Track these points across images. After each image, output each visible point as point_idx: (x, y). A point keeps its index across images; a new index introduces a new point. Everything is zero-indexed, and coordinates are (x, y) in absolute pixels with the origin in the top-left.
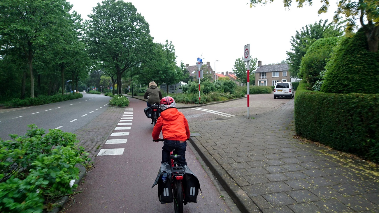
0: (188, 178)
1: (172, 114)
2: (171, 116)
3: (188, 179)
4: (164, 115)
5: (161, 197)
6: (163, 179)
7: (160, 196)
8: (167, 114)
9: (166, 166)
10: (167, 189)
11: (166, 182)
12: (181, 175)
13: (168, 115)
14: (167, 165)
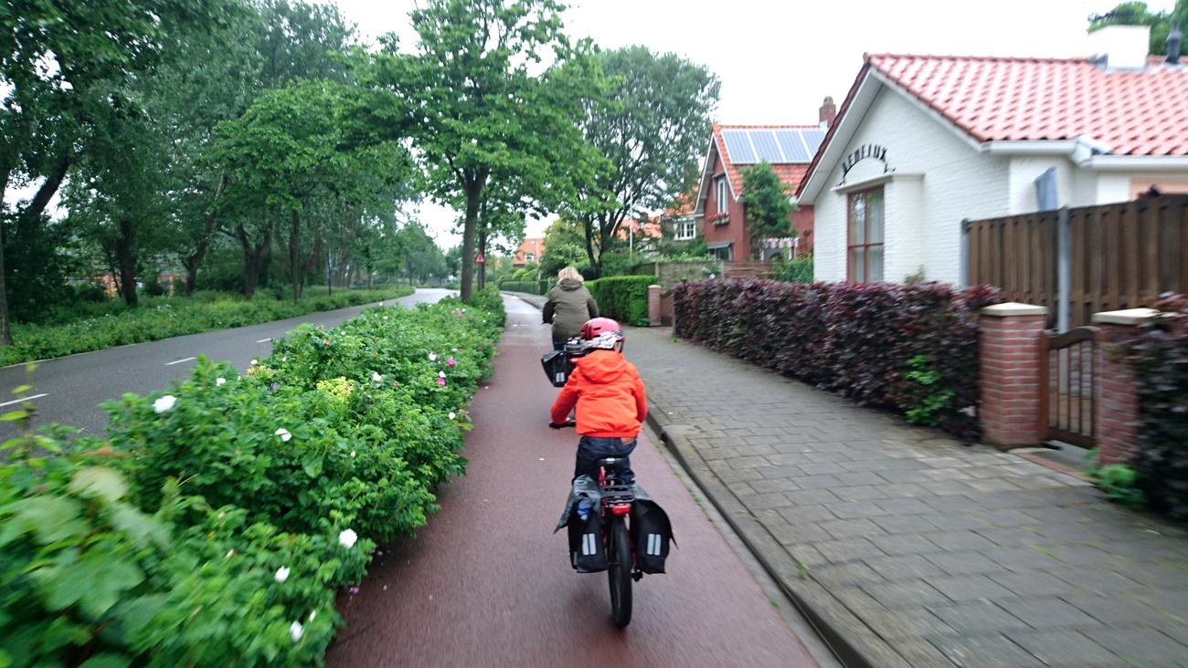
0: (642, 511)
1: (606, 365)
2: (602, 371)
3: (643, 513)
4: (585, 366)
5: (578, 557)
6: (580, 512)
7: (576, 554)
8: (591, 365)
9: (586, 483)
10: (592, 536)
11: (589, 518)
12: (625, 504)
14: (589, 482)
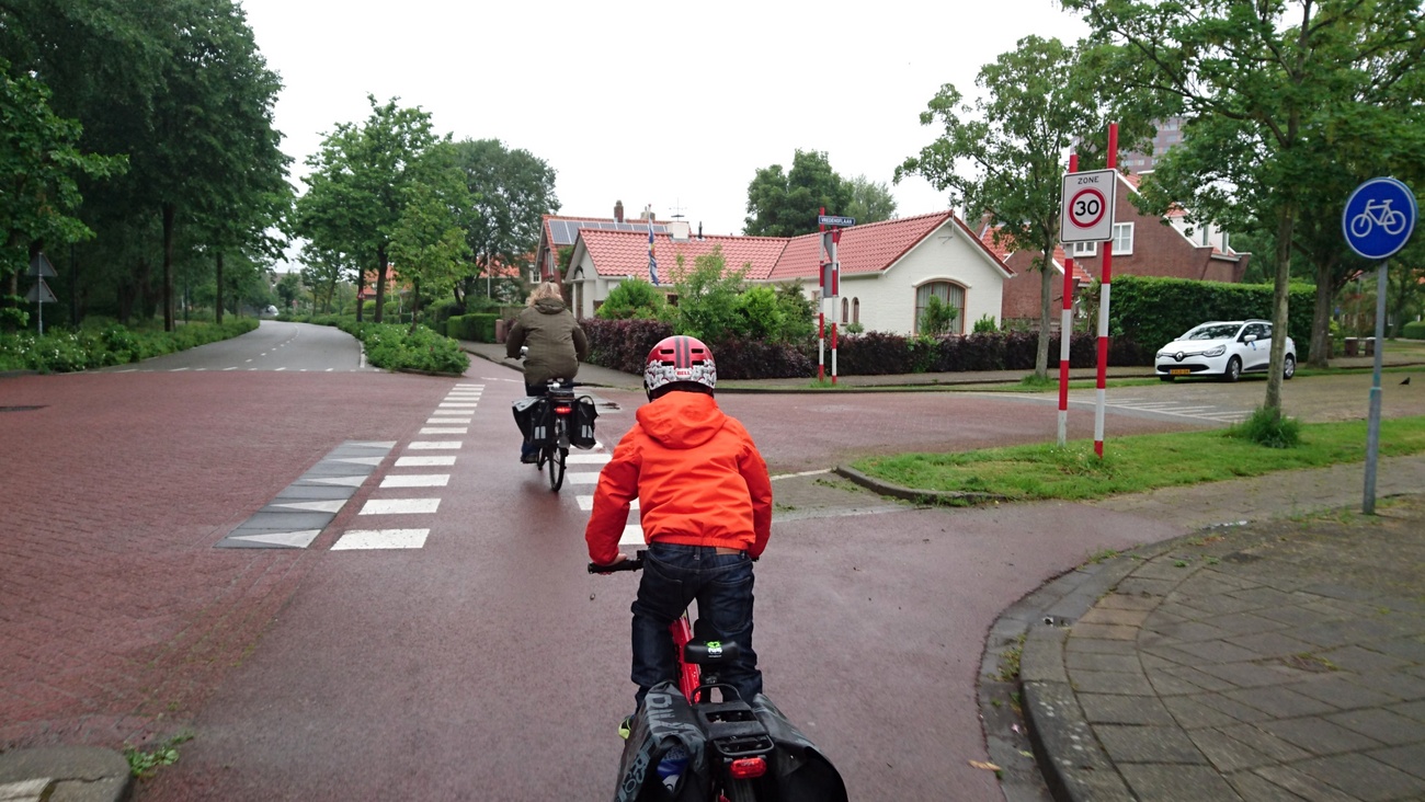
0: (789, 766)
1: (689, 417)
2: (684, 427)
3: (789, 770)
4: (651, 419)
8: (664, 417)
9: (669, 701)
12: (755, 756)
13: (667, 420)
